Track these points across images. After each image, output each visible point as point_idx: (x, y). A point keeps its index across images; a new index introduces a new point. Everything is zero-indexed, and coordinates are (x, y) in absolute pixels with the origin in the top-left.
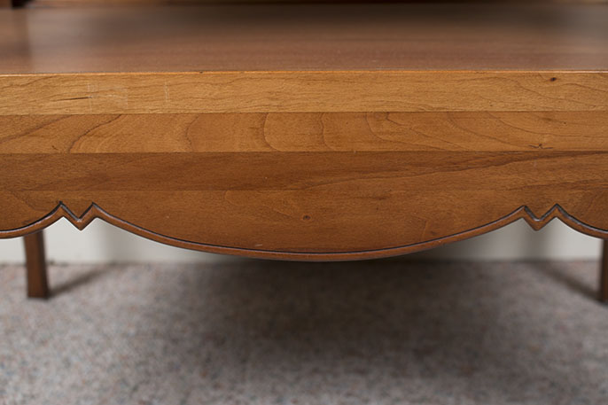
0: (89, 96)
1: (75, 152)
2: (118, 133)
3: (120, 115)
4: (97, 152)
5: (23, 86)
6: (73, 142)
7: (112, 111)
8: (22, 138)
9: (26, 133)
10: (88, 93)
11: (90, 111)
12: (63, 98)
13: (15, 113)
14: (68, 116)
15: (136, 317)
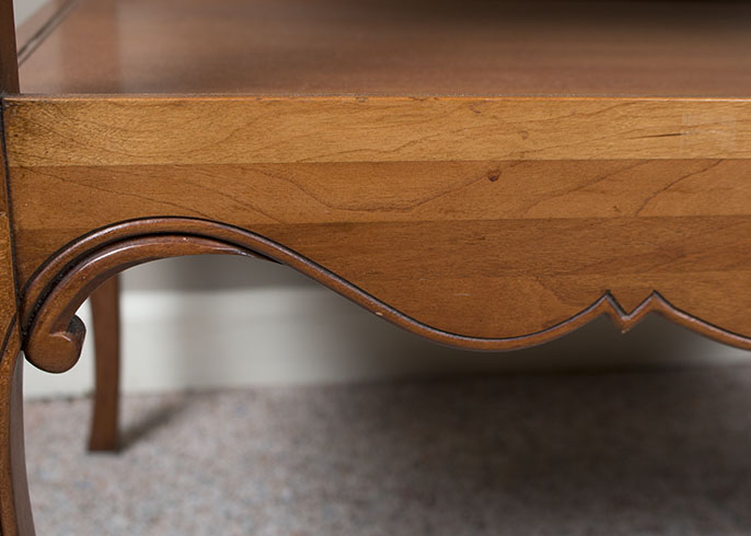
0: (682, 132)
1: (647, 215)
2: (712, 187)
3: (722, 160)
4: (679, 213)
5: (590, 115)
6: (646, 201)
7: (711, 155)
8: (571, 194)
9: (579, 188)
10: (683, 127)
11: (680, 154)
12: (645, 134)
13: (569, 156)
14: (648, 161)
15: (281, 473)
